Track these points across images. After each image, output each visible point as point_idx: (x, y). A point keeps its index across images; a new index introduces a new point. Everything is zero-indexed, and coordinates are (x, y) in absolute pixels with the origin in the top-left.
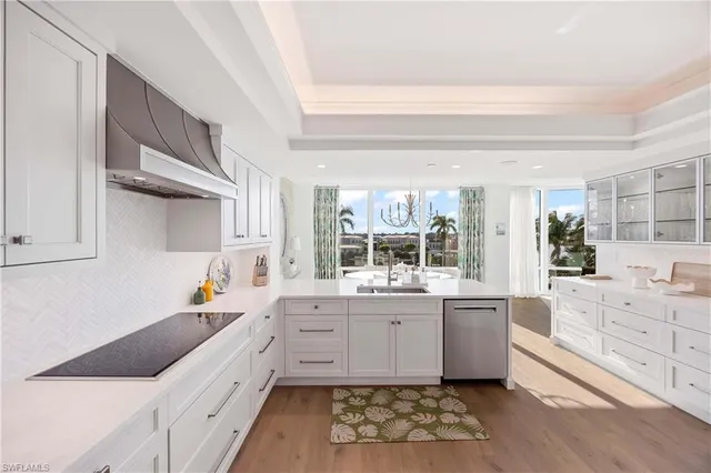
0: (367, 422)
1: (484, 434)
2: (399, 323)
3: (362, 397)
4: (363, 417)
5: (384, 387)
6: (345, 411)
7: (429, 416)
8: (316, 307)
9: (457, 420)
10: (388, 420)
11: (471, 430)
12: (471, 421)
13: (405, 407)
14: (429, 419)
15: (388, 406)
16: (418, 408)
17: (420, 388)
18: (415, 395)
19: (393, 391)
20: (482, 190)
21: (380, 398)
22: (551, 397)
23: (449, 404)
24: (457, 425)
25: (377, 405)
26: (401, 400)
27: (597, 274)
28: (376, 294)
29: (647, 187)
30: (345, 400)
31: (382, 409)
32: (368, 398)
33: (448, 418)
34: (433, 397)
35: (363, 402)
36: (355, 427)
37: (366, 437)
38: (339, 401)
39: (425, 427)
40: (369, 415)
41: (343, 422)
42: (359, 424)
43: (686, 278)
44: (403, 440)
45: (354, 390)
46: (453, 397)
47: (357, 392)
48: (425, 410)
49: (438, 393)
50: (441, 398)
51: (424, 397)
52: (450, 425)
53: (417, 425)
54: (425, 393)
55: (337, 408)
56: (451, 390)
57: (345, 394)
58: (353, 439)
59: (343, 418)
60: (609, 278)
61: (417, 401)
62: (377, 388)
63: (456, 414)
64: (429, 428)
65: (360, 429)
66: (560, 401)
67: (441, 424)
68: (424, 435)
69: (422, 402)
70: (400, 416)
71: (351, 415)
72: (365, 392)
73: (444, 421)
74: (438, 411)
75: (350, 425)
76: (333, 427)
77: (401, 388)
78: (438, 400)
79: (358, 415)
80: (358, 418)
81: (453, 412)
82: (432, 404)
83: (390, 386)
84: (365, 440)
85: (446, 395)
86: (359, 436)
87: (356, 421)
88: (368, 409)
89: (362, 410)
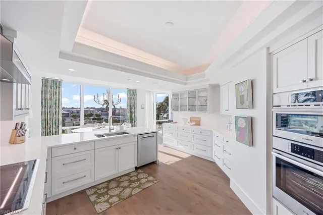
0: (111, 197)
1: (156, 180)
2: (120, 148)
3: (104, 188)
4: (109, 196)
5: (112, 180)
6: (98, 198)
7: (136, 183)
8: (75, 149)
9: (146, 180)
10: (120, 192)
11: (152, 181)
12: (151, 178)
13: (126, 184)
14: (137, 184)
15: (118, 186)
16: (131, 182)
17: (128, 174)
18: (127, 178)
19: (118, 180)
20: (136, 90)
21: (113, 185)
22: (168, 162)
23: (141, 176)
24: (147, 182)
25: (113, 188)
26: (122, 182)
27: (174, 122)
28: (106, 137)
29: (186, 96)
30: (95, 193)
31: (116, 189)
32: (107, 187)
33: (143, 181)
34: (134, 176)
35: (106, 190)
36: (107, 201)
37: (114, 202)
38: (92, 194)
39: (137, 187)
40: (111, 194)
41: (100, 202)
42: (108, 199)
43: (194, 121)
44: (131, 196)
45: (98, 187)
46: (142, 173)
47: (100, 187)
48: (134, 181)
49: (135, 174)
50: (138, 175)
51: (132, 177)
52: (145, 183)
53: (133, 188)
54: (131, 175)
55: (93, 198)
56: (140, 171)
57: (93, 191)
58: (109, 206)
59: (98, 201)
60: (176, 123)
61: (129, 179)
62: (109, 181)
63: (145, 178)
64: (138, 187)
65: (110, 201)
66: (171, 162)
67: (142, 183)
68: (138, 190)
69: (131, 179)
70: (125, 188)
71: (102, 198)
72: (103, 185)
73: (142, 182)
74: (139, 180)
75: (104, 202)
76: (95, 207)
77: (120, 177)
78: (137, 176)
79: (106, 196)
80: (106, 197)
81: (144, 178)
82: (136, 178)
83: (115, 178)
84: (115, 204)
85: (139, 173)
86: (111, 204)
87: (106, 199)
88: (109, 191)
89: (107, 193)
